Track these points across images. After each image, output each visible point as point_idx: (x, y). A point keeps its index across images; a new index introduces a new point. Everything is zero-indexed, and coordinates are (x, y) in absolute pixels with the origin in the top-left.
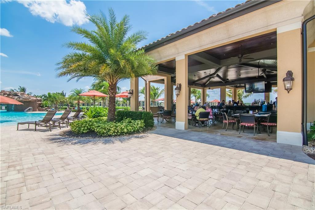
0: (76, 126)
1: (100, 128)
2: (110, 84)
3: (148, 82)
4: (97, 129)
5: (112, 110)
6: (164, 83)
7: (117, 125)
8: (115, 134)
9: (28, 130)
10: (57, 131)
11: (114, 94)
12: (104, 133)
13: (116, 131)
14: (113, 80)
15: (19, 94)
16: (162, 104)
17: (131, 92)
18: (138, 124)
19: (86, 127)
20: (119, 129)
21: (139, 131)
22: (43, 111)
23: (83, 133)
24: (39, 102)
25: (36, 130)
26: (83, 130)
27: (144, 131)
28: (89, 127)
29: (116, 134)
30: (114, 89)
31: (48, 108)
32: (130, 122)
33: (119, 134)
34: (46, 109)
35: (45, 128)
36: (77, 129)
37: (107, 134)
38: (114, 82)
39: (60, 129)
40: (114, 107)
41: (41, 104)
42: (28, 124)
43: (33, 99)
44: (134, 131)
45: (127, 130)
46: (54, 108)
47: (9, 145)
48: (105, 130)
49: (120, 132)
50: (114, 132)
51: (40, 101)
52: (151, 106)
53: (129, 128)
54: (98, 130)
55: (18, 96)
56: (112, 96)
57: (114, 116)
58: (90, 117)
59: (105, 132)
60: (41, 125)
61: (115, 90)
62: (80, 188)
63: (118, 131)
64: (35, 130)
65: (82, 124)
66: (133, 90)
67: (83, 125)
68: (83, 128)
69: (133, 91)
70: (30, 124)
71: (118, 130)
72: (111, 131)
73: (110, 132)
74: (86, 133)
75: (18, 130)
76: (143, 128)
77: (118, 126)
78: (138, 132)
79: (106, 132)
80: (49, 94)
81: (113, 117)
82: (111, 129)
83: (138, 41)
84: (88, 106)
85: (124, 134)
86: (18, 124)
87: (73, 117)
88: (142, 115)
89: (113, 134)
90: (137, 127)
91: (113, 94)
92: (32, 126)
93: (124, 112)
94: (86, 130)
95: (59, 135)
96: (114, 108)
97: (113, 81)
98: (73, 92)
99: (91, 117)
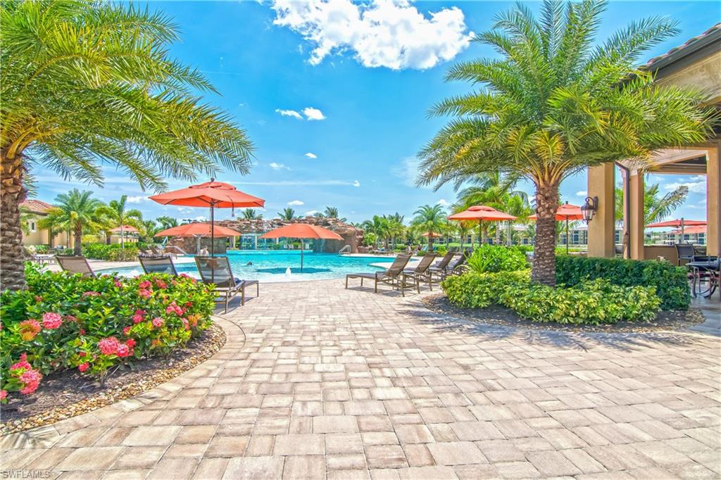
0: (460, 290)
1: (525, 299)
2: (541, 184)
3: (634, 173)
4: (516, 303)
5: (547, 254)
6: (704, 171)
7: (576, 296)
8: (568, 320)
9: (361, 289)
10: (413, 297)
11: (552, 211)
12: (536, 315)
13: (572, 313)
14: (549, 173)
15: (330, 222)
16: (653, 237)
17: (591, 203)
18: (637, 299)
19: (484, 295)
20: (581, 306)
21: (641, 319)
22: (365, 253)
23: (477, 307)
24: (360, 237)
25: (376, 291)
26: (479, 301)
27: (660, 321)
28: (491, 295)
29: (571, 320)
30: (551, 197)
31: (374, 247)
32: (607, 290)
33: (581, 321)
34: (370, 249)
35: (390, 288)
36: (464, 296)
37: (546, 318)
38: (553, 179)
39: (419, 293)
40: (553, 247)
41: (362, 239)
42: (360, 278)
43: (350, 230)
44: (625, 318)
45: (606, 312)
46: (383, 248)
47: (345, 316)
48: (541, 306)
49: (582, 315)
50: (565, 314)
51: (361, 233)
52: (645, 245)
53: (611, 307)
54: (519, 304)
55: (329, 225)
56: (547, 216)
57: (551, 271)
58: (478, 269)
59: (540, 311)
60: (384, 281)
61: (554, 201)
62: (573, 476)
63: (577, 315)
64: (374, 291)
65: (475, 287)
66: (596, 198)
67: (476, 290)
68: (477, 297)
69: (596, 200)
70: (364, 279)
71: (578, 309)
72: (558, 311)
73: (555, 314)
74: (484, 308)
75: (346, 288)
76: (655, 311)
77: (579, 299)
78: (639, 321)
79: (544, 313)
80: (376, 218)
81: (548, 273)
82: (557, 305)
83: (640, 48)
84: (442, 243)
85: (598, 324)
86: (348, 276)
87: (438, 267)
88: (645, 270)
89: (561, 319)
90: (633, 307)
91: (549, 213)
92: (370, 283)
93: (571, 261)
94: (485, 301)
95: (425, 306)
96: (551, 249)
97: (550, 178)
98: (419, 215)
99: (482, 269)
